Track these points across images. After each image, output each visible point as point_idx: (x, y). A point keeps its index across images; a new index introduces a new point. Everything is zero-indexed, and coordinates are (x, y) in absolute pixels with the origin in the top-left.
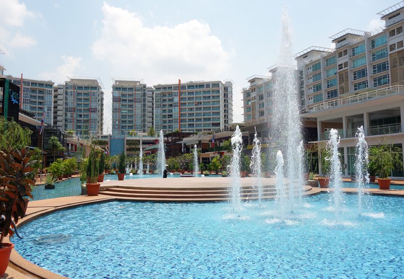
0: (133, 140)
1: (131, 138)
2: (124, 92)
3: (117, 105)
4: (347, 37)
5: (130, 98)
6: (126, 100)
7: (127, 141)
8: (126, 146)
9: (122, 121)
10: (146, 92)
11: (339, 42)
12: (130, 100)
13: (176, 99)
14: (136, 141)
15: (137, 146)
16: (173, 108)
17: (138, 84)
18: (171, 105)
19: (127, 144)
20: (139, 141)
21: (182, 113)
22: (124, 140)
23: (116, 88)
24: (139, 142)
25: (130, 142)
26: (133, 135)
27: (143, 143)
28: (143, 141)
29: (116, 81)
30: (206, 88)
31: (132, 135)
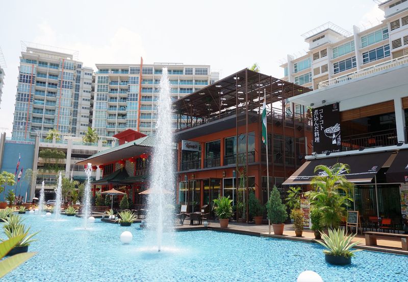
0: (53, 149)
1: (50, 145)
2: (43, 69)
3: (27, 88)
4: (327, 33)
5: (53, 80)
6: (45, 83)
7: (41, 149)
8: (38, 160)
9: (34, 118)
10: (82, 75)
11: (314, 41)
12: (53, 84)
13: (135, 89)
14: (59, 150)
15: (60, 161)
16: (128, 103)
17: (69, 59)
18: (125, 99)
19: (40, 155)
20: (65, 151)
21: (143, 111)
22: (34, 146)
23: (27, 59)
24: (66, 153)
25: (45, 153)
26: (54, 140)
27: (73, 156)
28: (73, 151)
29: (29, 49)
30: (186, 74)
31: (51, 138)
